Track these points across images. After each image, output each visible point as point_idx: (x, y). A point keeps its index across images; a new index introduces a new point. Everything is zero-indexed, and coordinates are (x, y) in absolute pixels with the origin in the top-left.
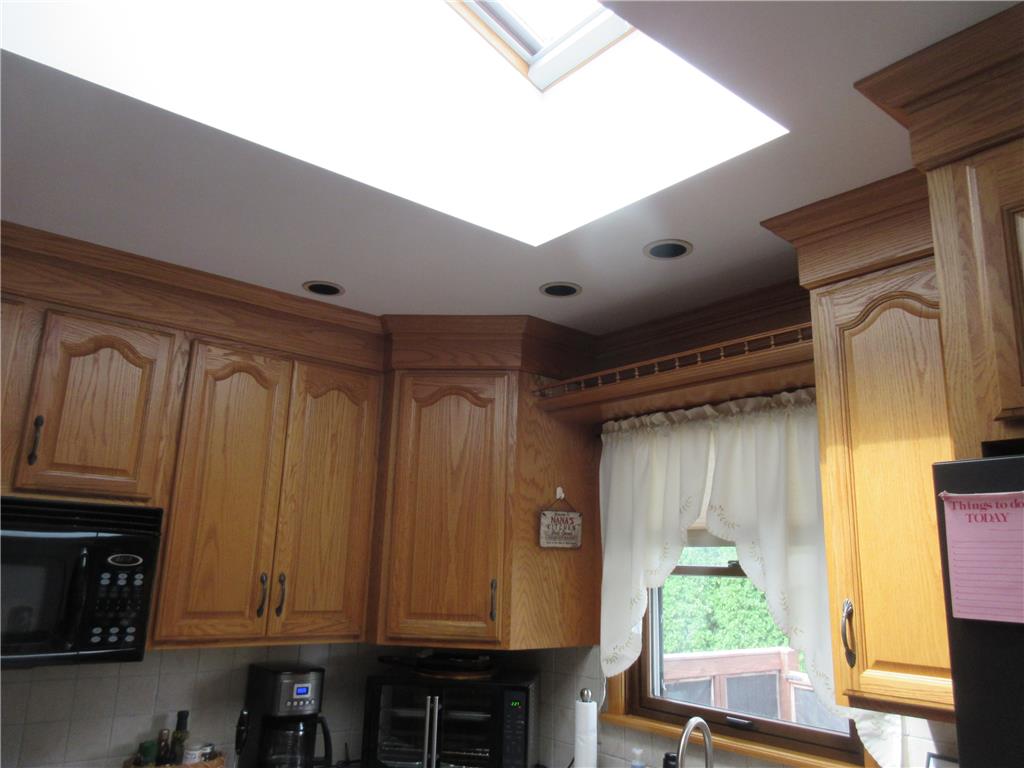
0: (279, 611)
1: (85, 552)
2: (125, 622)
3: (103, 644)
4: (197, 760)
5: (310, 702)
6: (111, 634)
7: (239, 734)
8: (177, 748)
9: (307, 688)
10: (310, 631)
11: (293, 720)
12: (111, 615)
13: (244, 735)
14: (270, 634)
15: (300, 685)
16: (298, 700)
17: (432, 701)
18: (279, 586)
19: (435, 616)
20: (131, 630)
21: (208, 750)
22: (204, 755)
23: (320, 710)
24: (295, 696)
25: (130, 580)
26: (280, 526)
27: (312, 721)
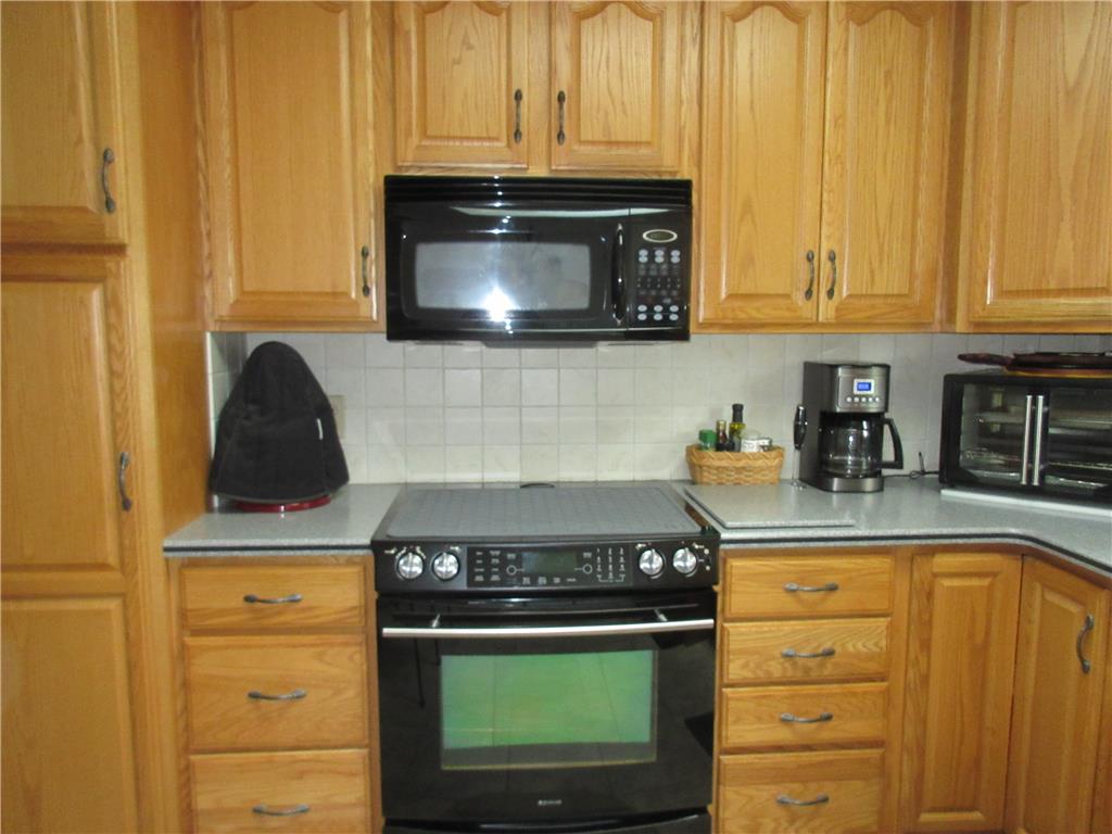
0: (830, 293)
1: (620, 228)
2: (668, 301)
3: (650, 321)
4: (755, 450)
5: (874, 400)
6: (655, 312)
7: (797, 428)
8: (735, 439)
9: (870, 385)
10: (869, 317)
11: (855, 417)
12: (653, 293)
13: (802, 431)
14: (820, 319)
15: (862, 381)
16: (860, 397)
17: (1035, 403)
18: (829, 264)
19: (1039, 293)
20: (674, 308)
21: (766, 442)
22: (763, 447)
23: (886, 408)
24: (856, 392)
25: (668, 256)
26: (825, 195)
27: (877, 420)
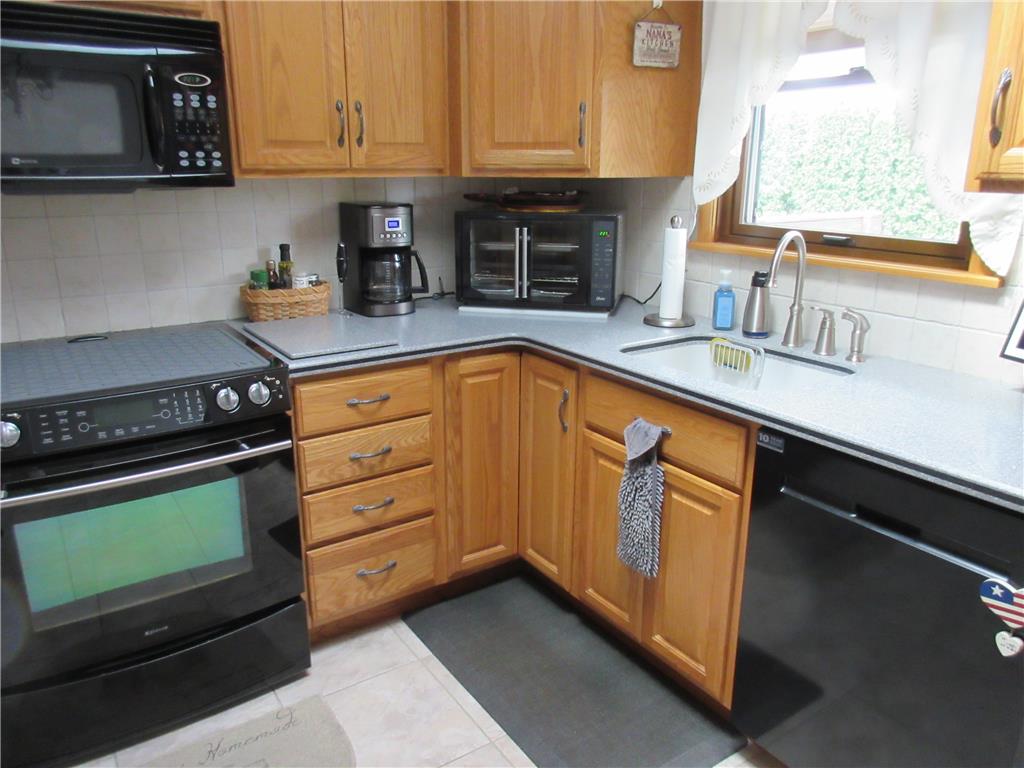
0: (360, 141)
1: (149, 69)
2: (209, 147)
3: (193, 167)
4: (305, 285)
5: (402, 235)
6: (198, 158)
7: (340, 264)
8: (286, 277)
9: (398, 222)
10: (393, 164)
11: (390, 251)
12: (193, 138)
13: (345, 265)
14: (354, 166)
15: (391, 219)
16: (391, 233)
17: (521, 233)
18: (356, 115)
19: (521, 145)
20: (216, 154)
21: (314, 278)
22: (310, 282)
23: (412, 243)
24: (387, 229)
25: (203, 101)
26: (348, 47)
27: (406, 252)
